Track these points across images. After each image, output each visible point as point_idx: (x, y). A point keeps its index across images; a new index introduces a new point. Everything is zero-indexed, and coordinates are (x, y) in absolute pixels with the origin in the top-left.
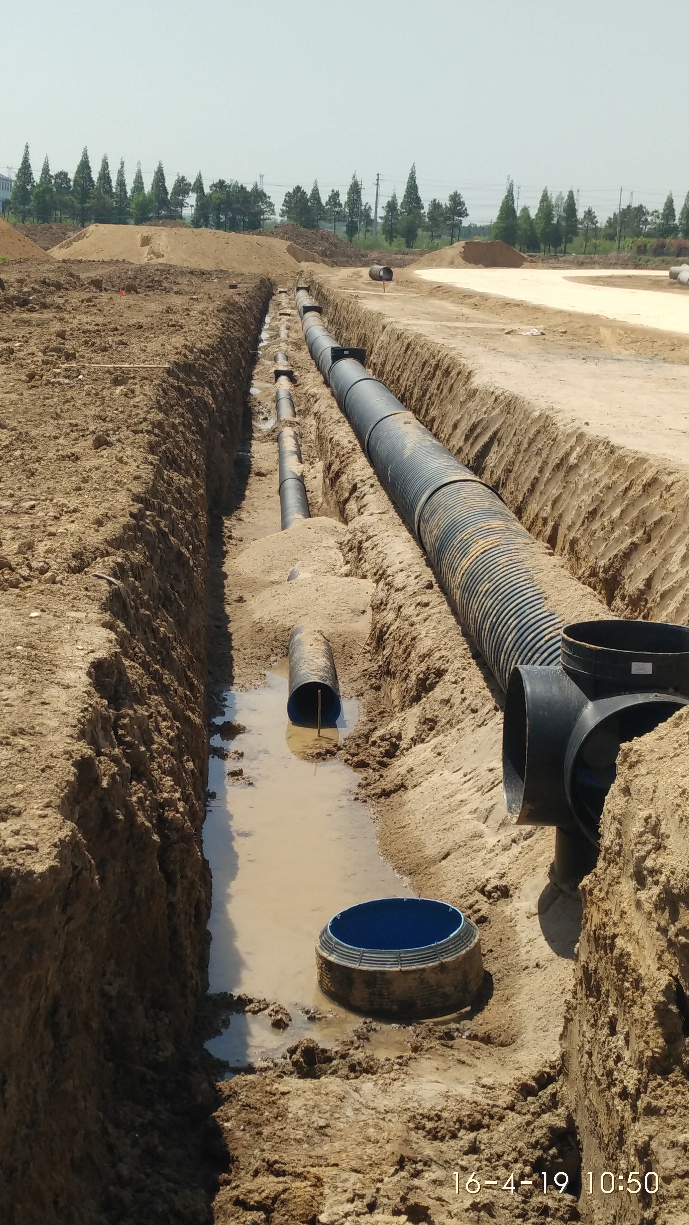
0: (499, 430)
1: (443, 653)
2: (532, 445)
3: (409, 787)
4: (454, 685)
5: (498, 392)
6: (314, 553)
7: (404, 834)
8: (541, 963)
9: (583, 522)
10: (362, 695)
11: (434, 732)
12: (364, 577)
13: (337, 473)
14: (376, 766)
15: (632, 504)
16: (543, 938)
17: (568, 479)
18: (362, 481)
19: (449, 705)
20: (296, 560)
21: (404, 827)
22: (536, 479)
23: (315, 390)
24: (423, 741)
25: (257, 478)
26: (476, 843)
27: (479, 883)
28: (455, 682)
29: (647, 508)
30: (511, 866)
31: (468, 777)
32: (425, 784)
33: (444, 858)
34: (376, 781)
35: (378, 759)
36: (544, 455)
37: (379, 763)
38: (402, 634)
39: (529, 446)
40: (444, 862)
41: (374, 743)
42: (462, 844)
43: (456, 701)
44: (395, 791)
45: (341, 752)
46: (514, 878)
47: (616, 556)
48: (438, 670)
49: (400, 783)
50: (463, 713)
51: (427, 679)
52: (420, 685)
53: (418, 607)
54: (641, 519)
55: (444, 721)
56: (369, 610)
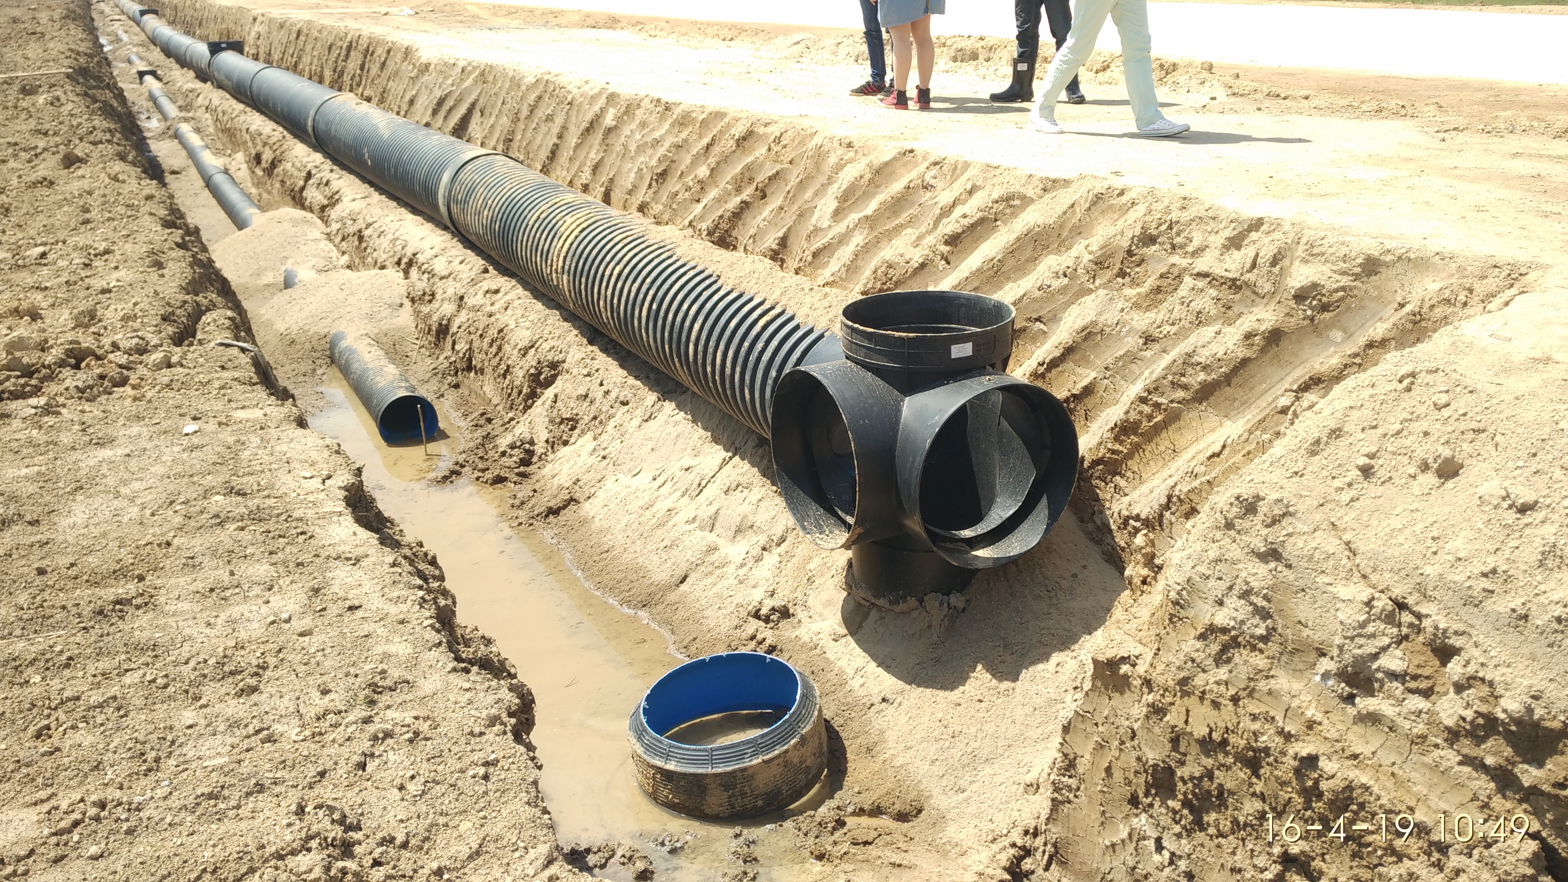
0: (477, 100)
1: (552, 343)
2: (535, 112)
3: (581, 500)
4: (588, 378)
5: (462, 64)
6: (303, 247)
7: (613, 559)
8: (889, 696)
9: (650, 185)
10: (442, 396)
11: (577, 432)
12: (383, 268)
13: (273, 163)
14: (516, 479)
15: (725, 160)
16: (874, 664)
17: (607, 141)
18: (316, 167)
19: (588, 400)
20: (286, 258)
21: (607, 552)
22: (556, 145)
23: (190, 86)
24: (566, 443)
25: (173, 176)
26: (714, 557)
27: (750, 608)
28: (589, 375)
29: (752, 163)
30: (777, 580)
31: (660, 481)
32: (600, 493)
33: (682, 582)
34: (530, 498)
35: (516, 470)
36: (559, 120)
37: (519, 474)
38: (481, 327)
39: (531, 112)
40: (684, 587)
41: (503, 454)
42: (699, 562)
43: (598, 393)
44: (564, 507)
45: (466, 469)
46: (786, 593)
47: (721, 217)
48: (552, 363)
49: (568, 497)
50: (612, 407)
51: (540, 373)
52: (533, 381)
53: (488, 295)
54: (747, 175)
55: (587, 419)
56: (407, 303)
